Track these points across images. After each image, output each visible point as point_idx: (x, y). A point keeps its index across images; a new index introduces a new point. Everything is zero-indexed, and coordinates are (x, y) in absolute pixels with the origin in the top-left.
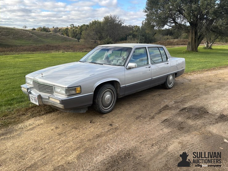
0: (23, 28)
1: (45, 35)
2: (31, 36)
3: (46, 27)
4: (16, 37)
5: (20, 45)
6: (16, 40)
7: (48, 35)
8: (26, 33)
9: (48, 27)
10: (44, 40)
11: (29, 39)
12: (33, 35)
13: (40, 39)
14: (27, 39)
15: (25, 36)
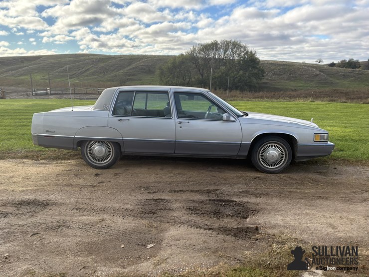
0: (316, 63)
1: (343, 74)
2: (317, 75)
4: (293, 77)
5: (293, 89)
6: (292, 81)
7: (348, 74)
8: (309, 70)
10: (338, 81)
11: (312, 79)
12: (320, 74)
13: (331, 79)
14: (308, 80)
15: (307, 76)
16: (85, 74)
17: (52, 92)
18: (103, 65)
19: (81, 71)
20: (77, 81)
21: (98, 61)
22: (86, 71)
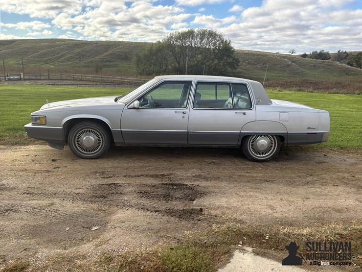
0: (289, 54)
1: (313, 64)
2: (289, 65)
3: (325, 51)
6: (265, 70)
7: (318, 65)
8: (282, 60)
9: (327, 51)
10: (308, 72)
11: (285, 69)
12: (291, 64)
13: (302, 69)
14: (280, 70)
15: (279, 66)
16: (61, 59)
17: (26, 78)
18: (79, 50)
19: (56, 56)
20: (53, 67)
21: (74, 46)
22: (61, 56)
